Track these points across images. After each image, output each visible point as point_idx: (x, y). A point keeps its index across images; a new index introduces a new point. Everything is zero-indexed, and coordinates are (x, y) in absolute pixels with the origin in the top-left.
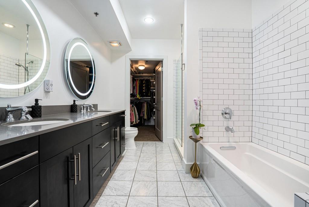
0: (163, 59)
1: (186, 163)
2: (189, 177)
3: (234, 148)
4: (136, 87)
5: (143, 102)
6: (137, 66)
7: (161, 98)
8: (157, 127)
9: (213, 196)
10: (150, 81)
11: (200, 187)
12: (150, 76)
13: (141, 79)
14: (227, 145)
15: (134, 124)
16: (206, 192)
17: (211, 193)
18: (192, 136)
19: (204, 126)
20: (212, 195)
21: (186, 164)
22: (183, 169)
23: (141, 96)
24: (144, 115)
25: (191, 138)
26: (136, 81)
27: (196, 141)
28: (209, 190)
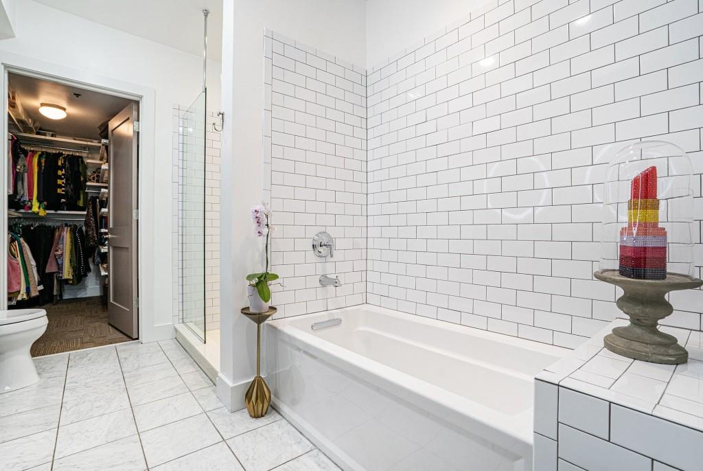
0: (141, 97)
1: (231, 384)
2: (243, 419)
3: (336, 322)
4: (26, 174)
5: (58, 227)
6: (33, 103)
7: (134, 211)
8: (114, 300)
9: (314, 447)
10: (83, 162)
11: (278, 435)
12: (84, 147)
13: (50, 151)
14: (324, 317)
15: (19, 298)
16: (295, 443)
17: (308, 442)
18: (248, 308)
19: (276, 277)
20: (311, 445)
21: (232, 388)
22: (220, 405)
23: (47, 208)
24: (60, 268)
25: (246, 311)
26: (26, 156)
27: (259, 318)
28: (301, 437)
